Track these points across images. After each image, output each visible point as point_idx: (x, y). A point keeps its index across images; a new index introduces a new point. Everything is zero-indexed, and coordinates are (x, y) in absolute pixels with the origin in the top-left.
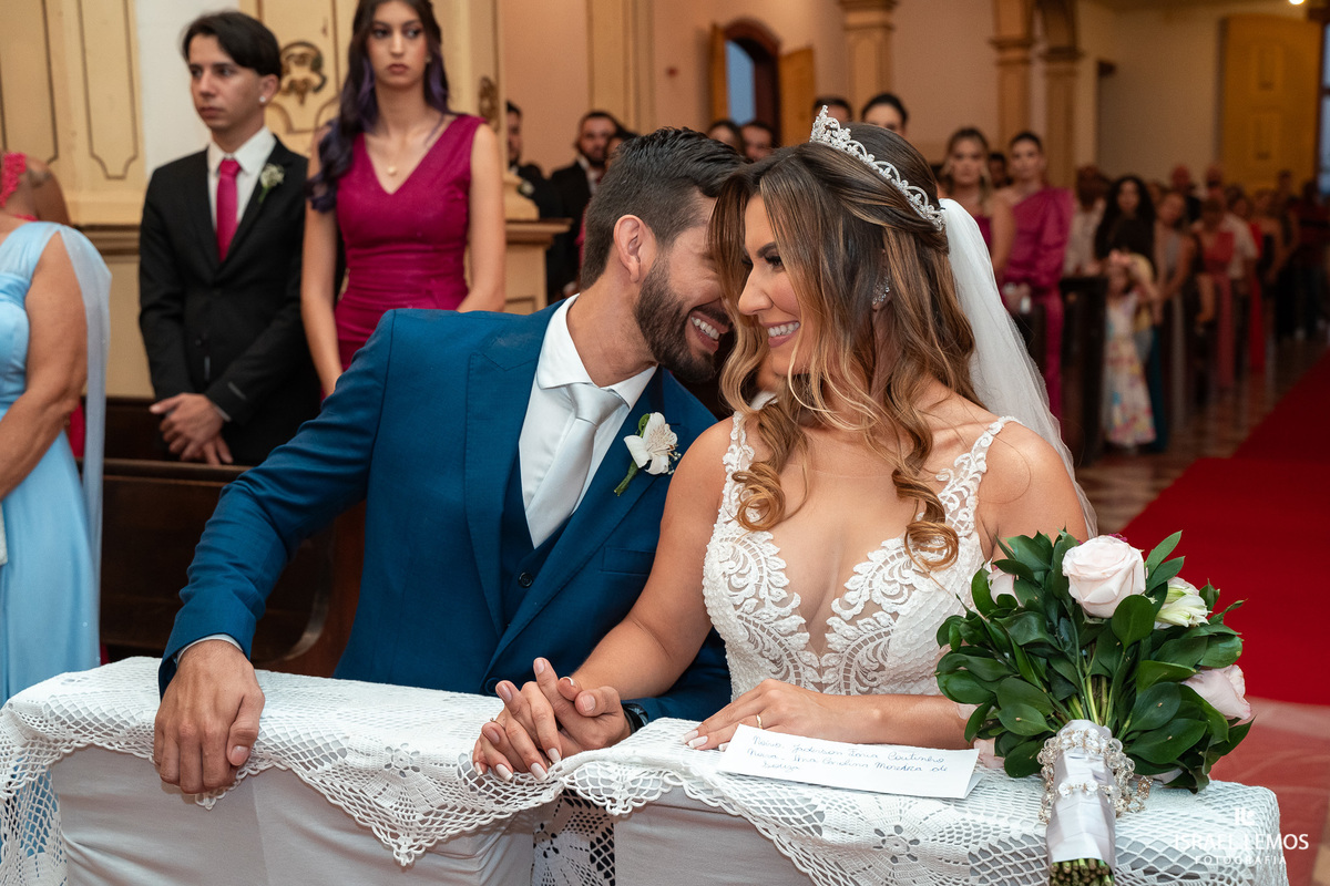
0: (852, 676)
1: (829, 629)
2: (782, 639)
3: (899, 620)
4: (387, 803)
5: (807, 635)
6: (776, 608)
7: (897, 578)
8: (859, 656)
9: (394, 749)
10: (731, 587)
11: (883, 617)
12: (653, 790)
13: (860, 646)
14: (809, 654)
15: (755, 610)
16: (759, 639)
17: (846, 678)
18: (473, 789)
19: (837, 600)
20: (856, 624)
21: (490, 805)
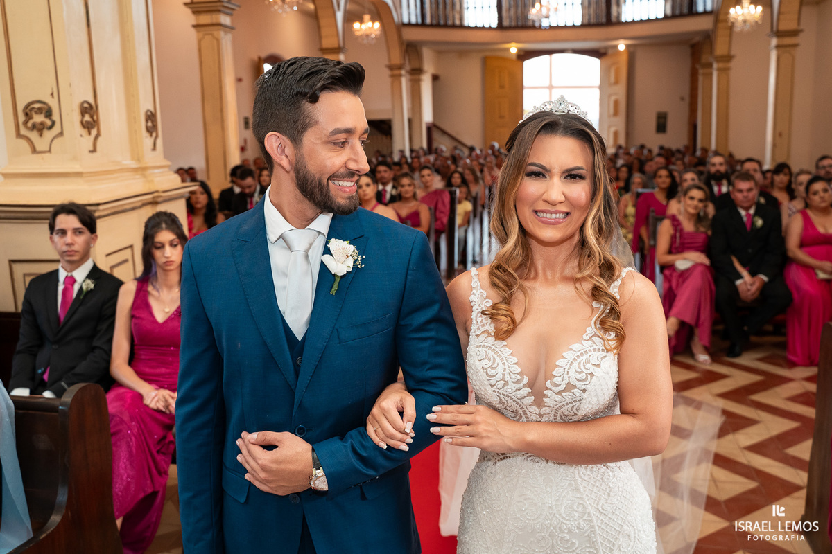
3: (587, 393)
7: (583, 369)
8: (563, 410)
10: (488, 375)
15: (503, 387)
20: (561, 395)
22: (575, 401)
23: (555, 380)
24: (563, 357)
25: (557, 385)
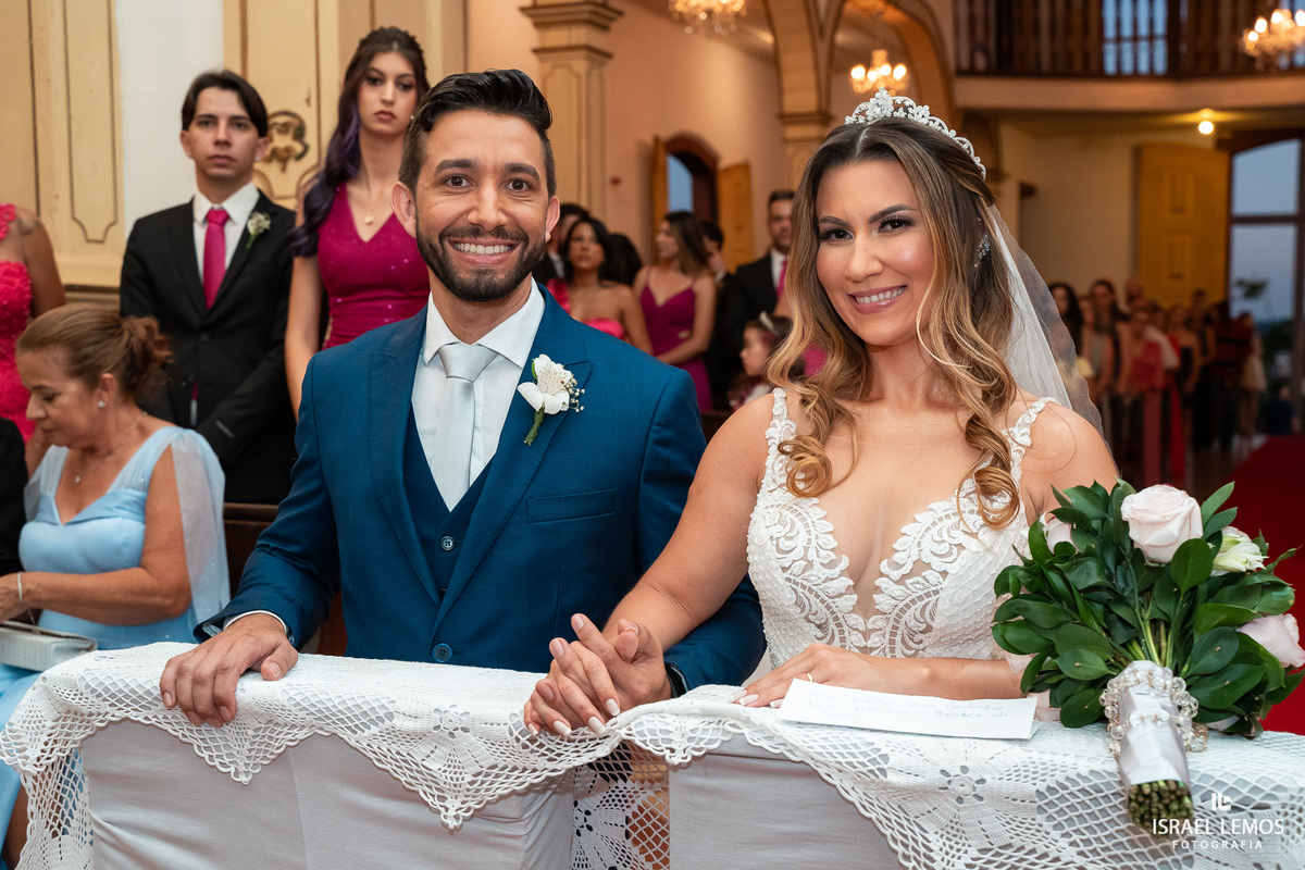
0: (898, 639)
1: (878, 590)
2: (830, 601)
3: (949, 578)
4: (435, 765)
5: (855, 596)
6: (826, 571)
7: (946, 537)
8: (906, 617)
9: (443, 710)
10: (780, 551)
11: (932, 576)
12: (712, 739)
13: (907, 606)
14: (856, 616)
16: (807, 602)
17: (892, 642)
18: (525, 747)
19: (886, 561)
21: (542, 763)
22: (929, 595)
24: (915, 521)
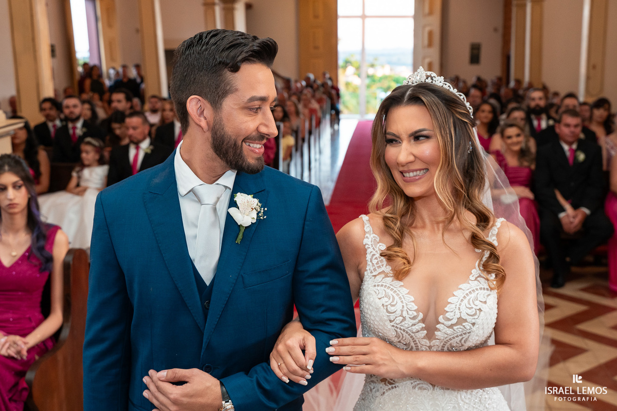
1: (437, 329)
5: (426, 332)
6: (411, 321)
7: (473, 305)
8: (451, 342)
10: (388, 312)
11: (467, 325)
13: (453, 338)
14: (425, 340)
15: (401, 322)
16: (401, 335)
17: (442, 350)
20: (452, 328)
22: (465, 334)
23: (448, 315)
24: (454, 295)
25: (449, 320)
